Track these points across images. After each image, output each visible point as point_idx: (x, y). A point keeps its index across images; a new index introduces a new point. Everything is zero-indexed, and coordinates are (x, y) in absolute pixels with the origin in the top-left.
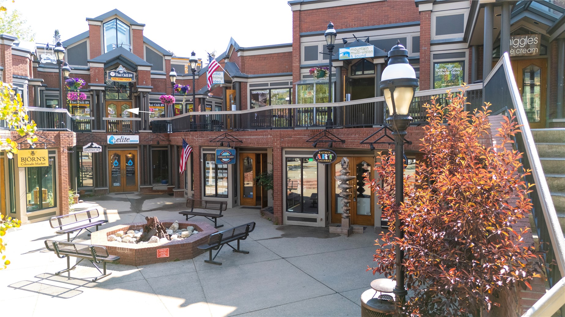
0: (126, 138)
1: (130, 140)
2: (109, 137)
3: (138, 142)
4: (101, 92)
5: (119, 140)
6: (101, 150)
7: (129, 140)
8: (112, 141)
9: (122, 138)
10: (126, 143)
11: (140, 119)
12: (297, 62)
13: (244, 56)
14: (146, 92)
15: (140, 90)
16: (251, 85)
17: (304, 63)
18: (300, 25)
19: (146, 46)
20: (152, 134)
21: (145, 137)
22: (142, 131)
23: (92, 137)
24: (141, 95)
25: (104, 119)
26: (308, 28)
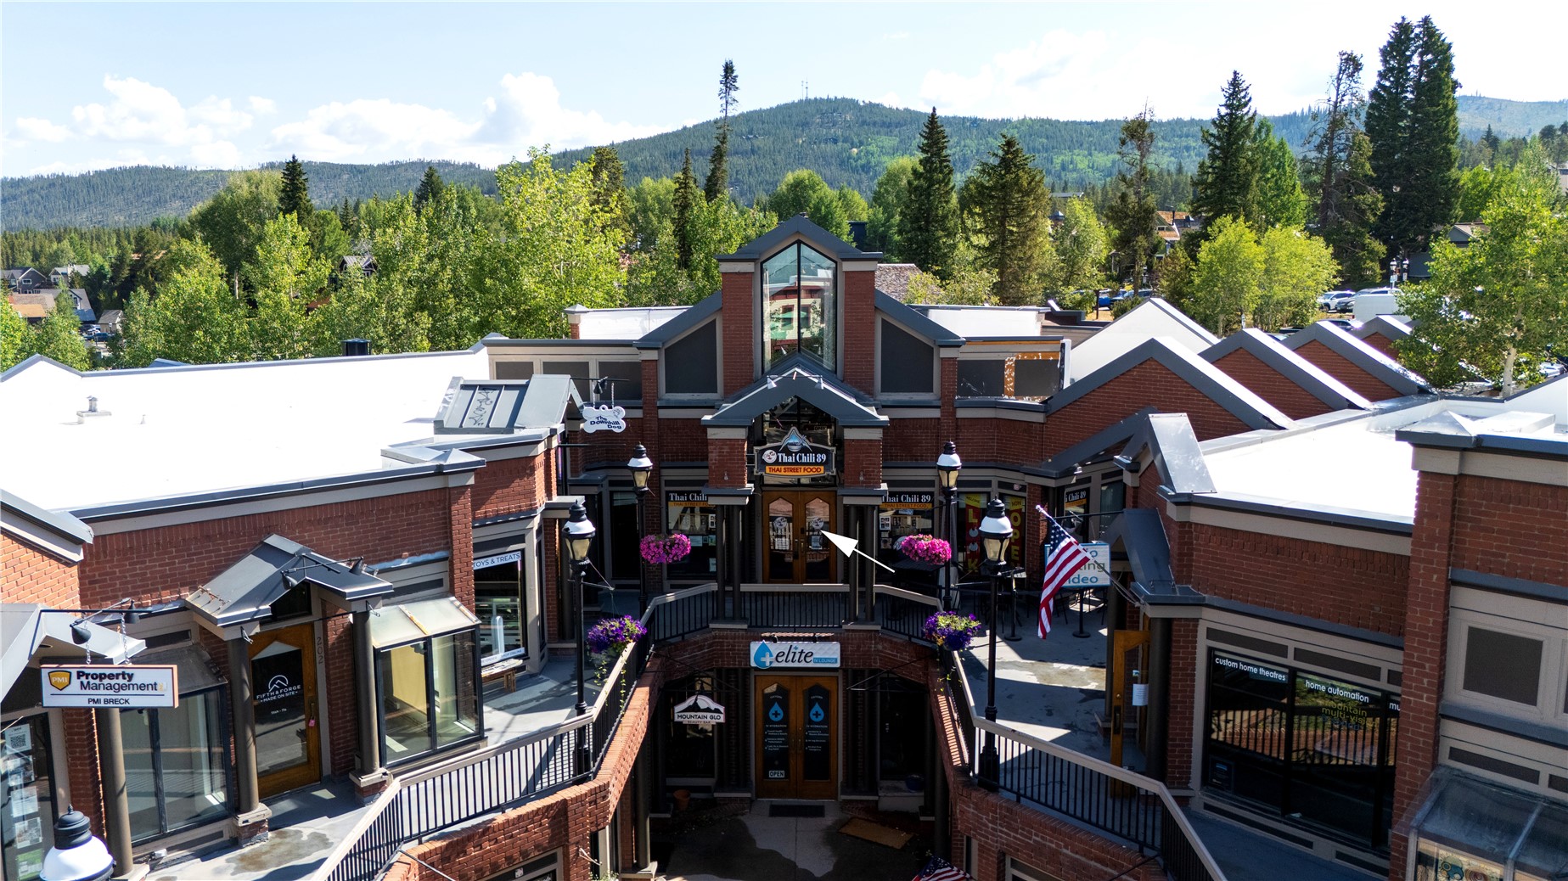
0: (802, 652)
1: (814, 656)
2: (755, 647)
3: (838, 665)
4: (735, 510)
5: (784, 658)
6: (722, 719)
7: (812, 658)
8: (763, 659)
9: (793, 650)
10: (803, 665)
11: (845, 588)
12: (1425, 690)
13: (1190, 524)
14: (867, 506)
15: (847, 501)
16: (1212, 634)
17: (1460, 695)
18: (1452, 533)
19: (883, 320)
20: (882, 639)
21: (859, 647)
22: (850, 626)
23: (710, 646)
24: (853, 512)
25: (745, 587)
26: (1494, 555)
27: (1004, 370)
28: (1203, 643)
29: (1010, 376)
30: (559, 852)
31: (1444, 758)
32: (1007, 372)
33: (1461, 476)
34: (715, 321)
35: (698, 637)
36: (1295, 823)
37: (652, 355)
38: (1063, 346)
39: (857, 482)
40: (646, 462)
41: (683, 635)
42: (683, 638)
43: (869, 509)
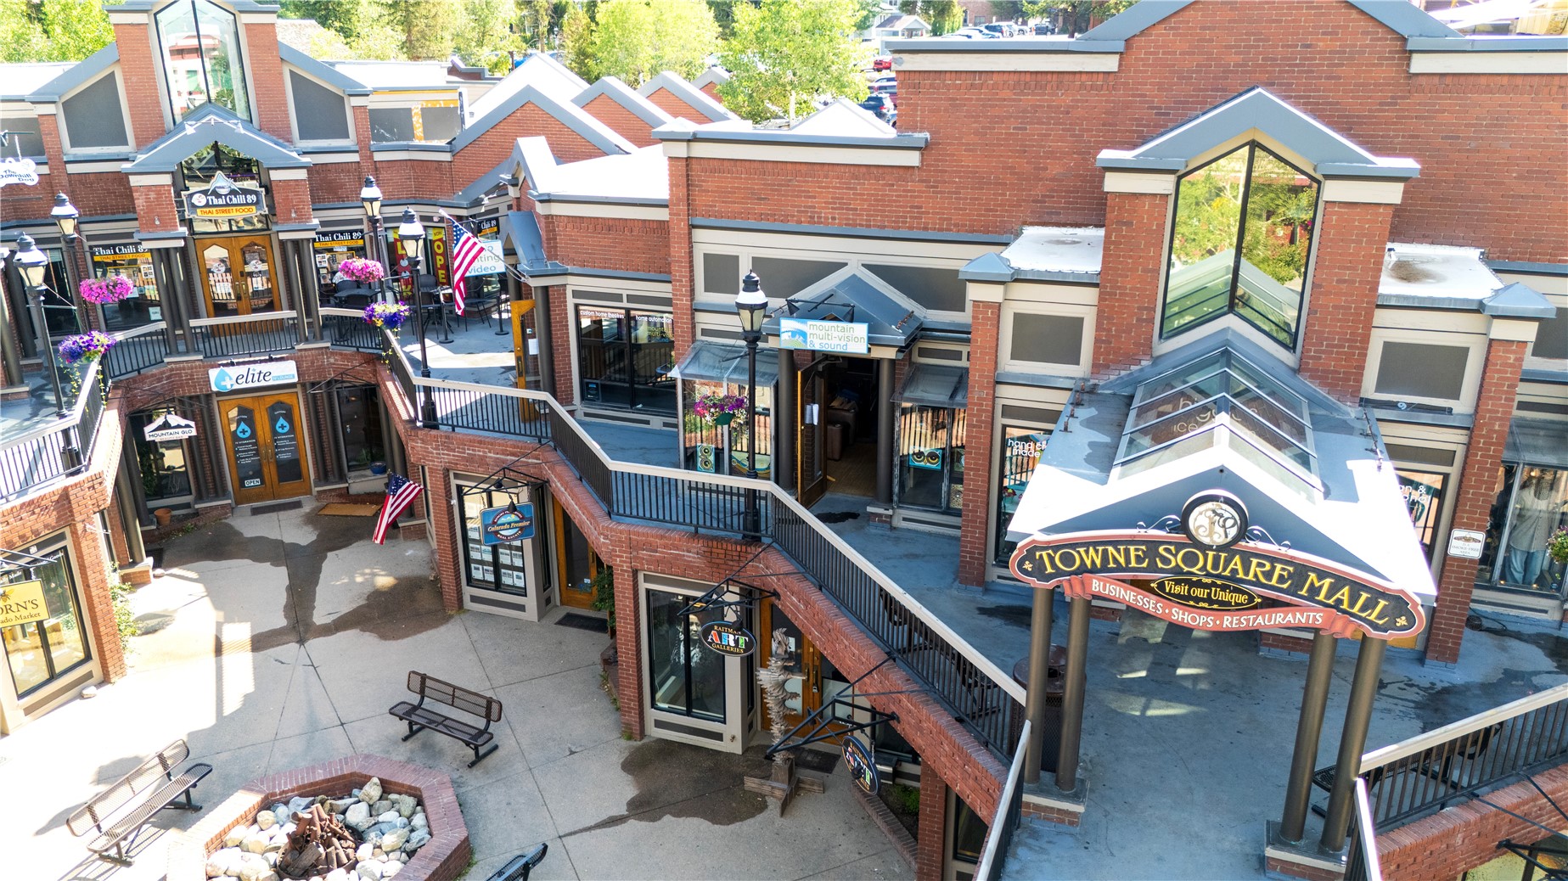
0: (260, 373)
1: (273, 375)
2: (213, 374)
3: (296, 380)
4: (172, 252)
5: (244, 379)
6: (194, 432)
7: (271, 377)
8: (223, 383)
9: (251, 372)
10: (263, 383)
11: (293, 314)
12: (684, 296)
13: (552, 216)
14: (302, 240)
15: (283, 236)
16: (576, 294)
17: (704, 297)
18: (688, 195)
19: (291, 71)
20: (332, 353)
21: (313, 363)
22: (302, 346)
23: (168, 378)
24: (290, 247)
25: (193, 323)
26: (711, 206)
27: (411, 117)
28: (571, 302)
29: (418, 122)
30: (67, 531)
31: (699, 336)
32: (414, 119)
33: (688, 159)
34: (113, 74)
35: (154, 370)
36: (639, 411)
37: (49, 109)
38: (460, 94)
39: (290, 219)
40: (69, 209)
41: (139, 371)
42: (139, 373)
43: (305, 243)
